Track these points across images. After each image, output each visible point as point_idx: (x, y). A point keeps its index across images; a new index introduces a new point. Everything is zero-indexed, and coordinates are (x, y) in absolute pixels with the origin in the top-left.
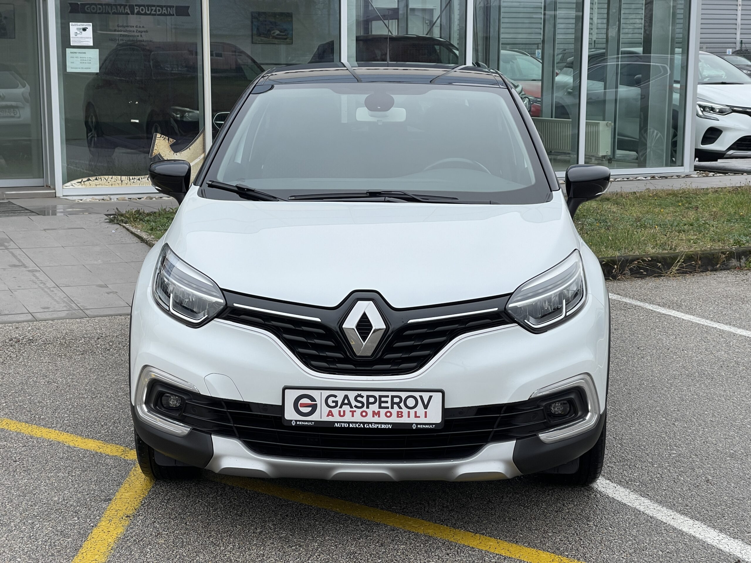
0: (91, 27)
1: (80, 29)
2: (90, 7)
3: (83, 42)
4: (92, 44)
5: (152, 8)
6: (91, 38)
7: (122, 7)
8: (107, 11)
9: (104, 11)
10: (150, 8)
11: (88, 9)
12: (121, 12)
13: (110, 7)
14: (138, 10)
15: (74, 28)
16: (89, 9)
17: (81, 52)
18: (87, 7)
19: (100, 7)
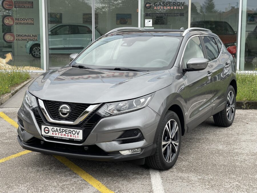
0: (152, 21)
1: (148, 21)
5: (172, 14)
6: (151, 24)
12: (161, 15)
13: (158, 14)
14: (167, 15)
18: (151, 14)
19: (155, 14)
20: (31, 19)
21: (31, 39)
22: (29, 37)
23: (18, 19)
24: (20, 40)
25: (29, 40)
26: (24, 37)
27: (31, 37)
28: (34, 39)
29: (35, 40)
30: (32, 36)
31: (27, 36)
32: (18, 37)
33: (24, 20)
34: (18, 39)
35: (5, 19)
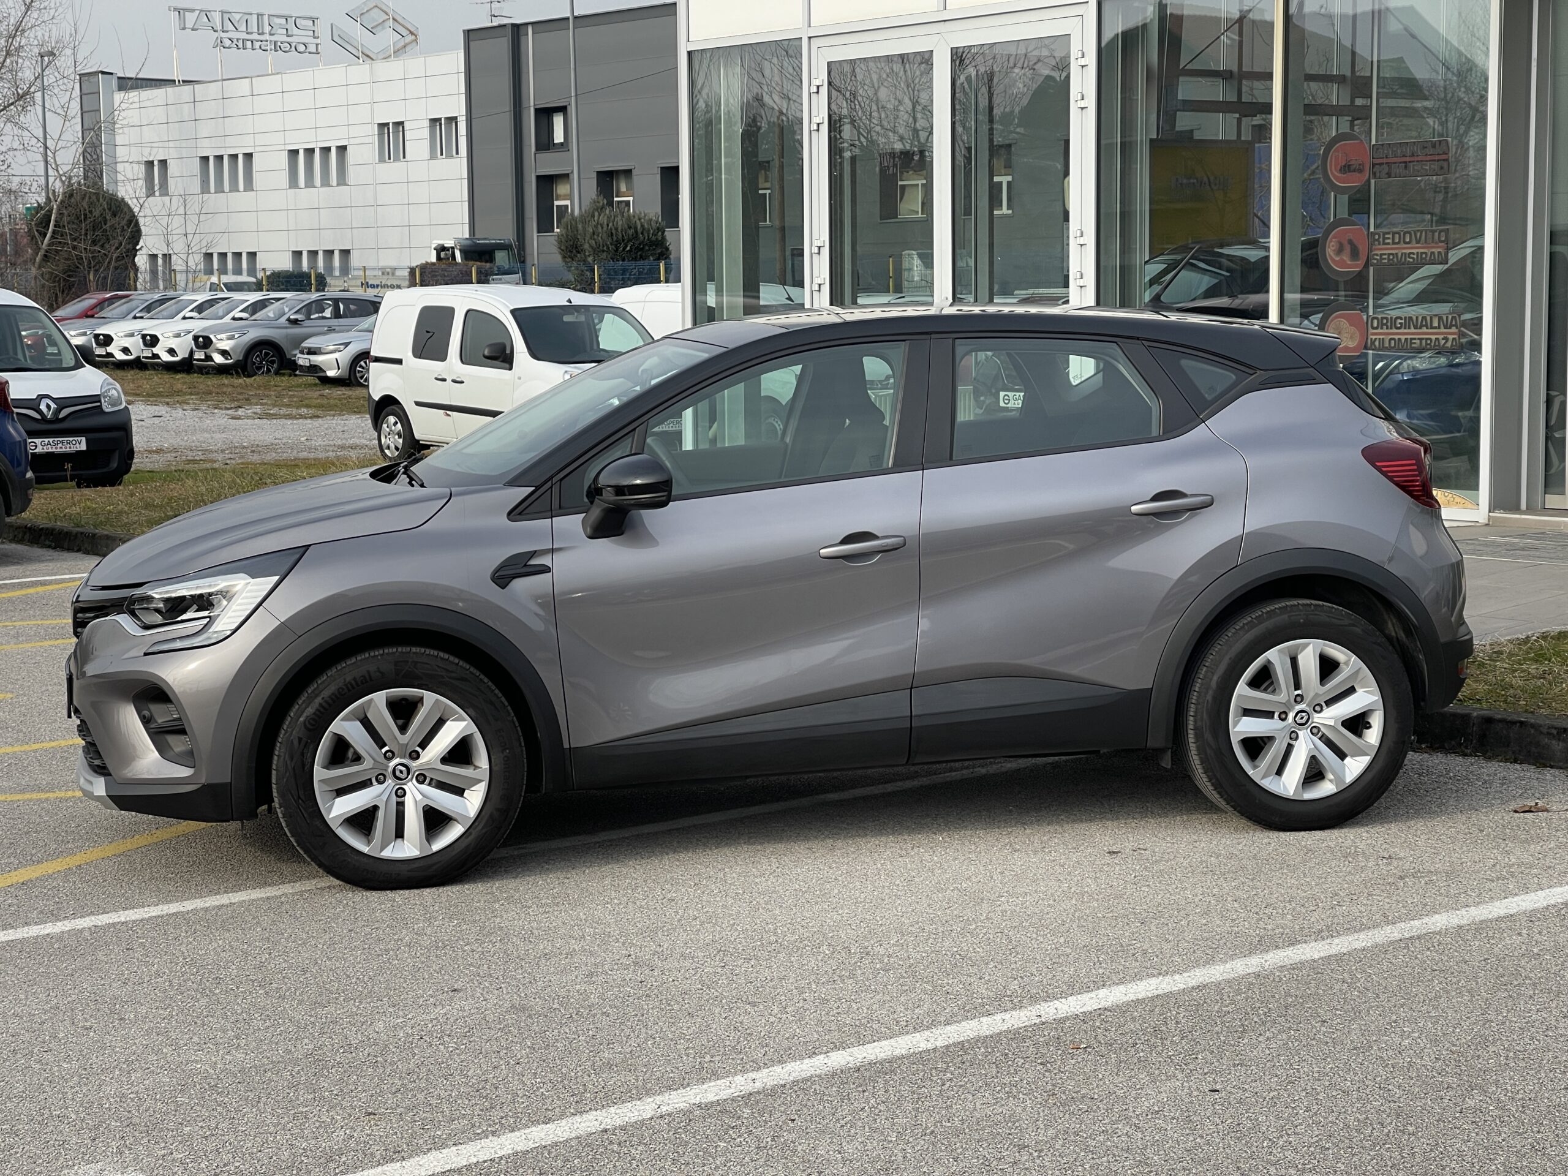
20: (1437, 234)
21: (1433, 337)
22: (1424, 330)
23: (1385, 234)
24: (1387, 345)
25: (1424, 341)
26: (1402, 330)
27: (1432, 328)
28: (1446, 339)
29: (1449, 344)
30: (1436, 324)
31: (1415, 328)
32: (1379, 331)
33: (1408, 240)
34: (1377, 343)
35: (1331, 241)
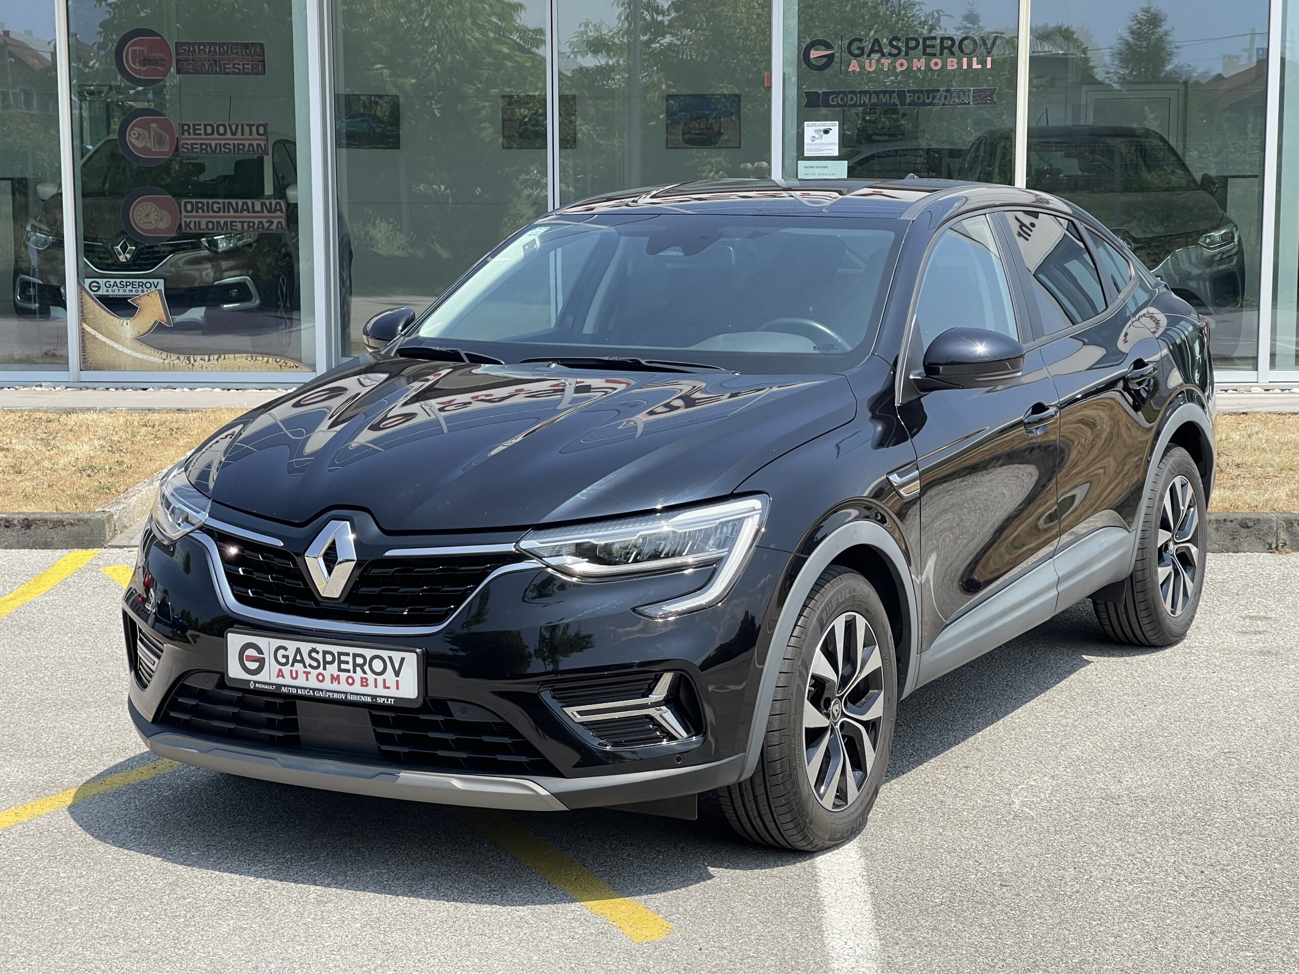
0: (837, 128)
1: (820, 131)
2: (837, 97)
3: (824, 150)
4: (836, 154)
5: (935, 94)
6: (835, 144)
7: (887, 95)
8: (862, 102)
9: (858, 103)
10: (931, 96)
11: (833, 101)
12: (884, 101)
13: (868, 95)
14: (912, 98)
15: (811, 129)
16: (835, 100)
17: (820, 165)
18: (831, 98)
19: (852, 95)
20: (254, 129)
21: (256, 221)
22: (245, 213)
23: (194, 125)
25: (246, 225)
26: (221, 214)
27: (254, 212)
28: (272, 223)
29: (274, 227)
30: (258, 207)
31: (236, 211)
32: (194, 213)
35: (132, 129)
